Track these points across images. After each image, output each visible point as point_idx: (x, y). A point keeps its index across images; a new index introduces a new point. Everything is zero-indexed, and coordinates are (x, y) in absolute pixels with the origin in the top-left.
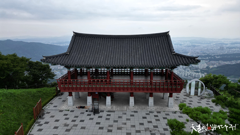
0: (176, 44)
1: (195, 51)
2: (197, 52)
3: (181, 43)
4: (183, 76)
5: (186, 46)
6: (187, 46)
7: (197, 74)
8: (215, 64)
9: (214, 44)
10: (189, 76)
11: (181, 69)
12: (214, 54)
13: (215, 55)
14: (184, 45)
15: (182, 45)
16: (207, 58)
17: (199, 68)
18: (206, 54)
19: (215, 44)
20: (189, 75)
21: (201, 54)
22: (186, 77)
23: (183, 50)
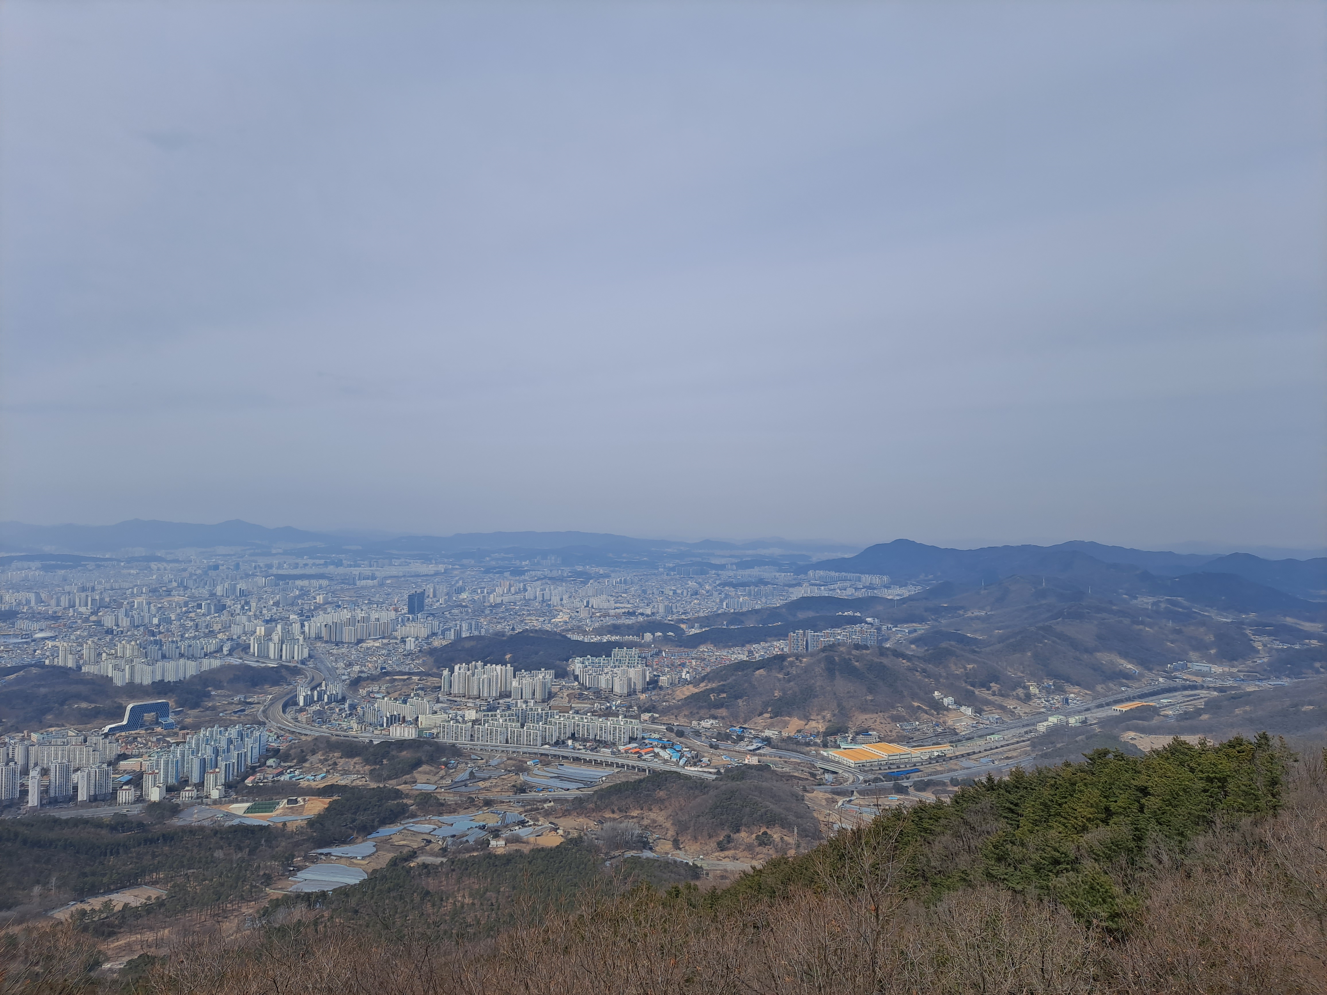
0: (495, 568)
1: (588, 602)
2: (600, 610)
3: (518, 562)
4: (539, 742)
5: (545, 577)
6: (550, 579)
7: (609, 723)
8: (683, 665)
9: (671, 565)
10: (570, 742)
11: (526, 702)
12: (675, 617)
13: (682, 621)
14: (533, 573)
15: (522, 573)
16: (648, 636)
17: (617, 689)
18: (642, 614)
19: (673, 569)
20: (568, 734)
21: (618, 616)
22: (557, 743)
23: (529, 600)
